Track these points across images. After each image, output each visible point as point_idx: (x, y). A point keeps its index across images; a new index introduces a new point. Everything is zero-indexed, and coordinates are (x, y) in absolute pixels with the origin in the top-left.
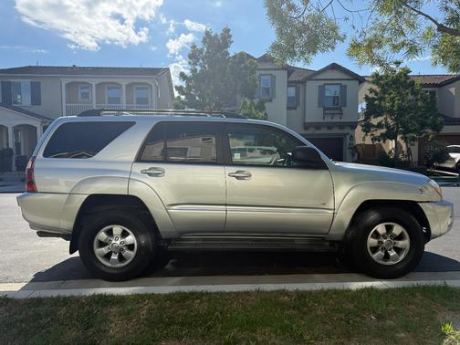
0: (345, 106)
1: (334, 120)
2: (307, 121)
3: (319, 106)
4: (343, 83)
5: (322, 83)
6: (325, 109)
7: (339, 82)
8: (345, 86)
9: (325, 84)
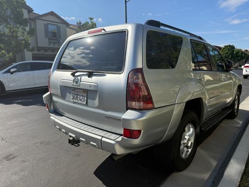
0: (60, 38)
1: (55, 47)
2: (39, 46)
3: (46, 37)
4: (59, 25)
5: (46, 22)
6: (49, 39)
7: (56, 24)
8: (60, 27)
9: (48, 24)
